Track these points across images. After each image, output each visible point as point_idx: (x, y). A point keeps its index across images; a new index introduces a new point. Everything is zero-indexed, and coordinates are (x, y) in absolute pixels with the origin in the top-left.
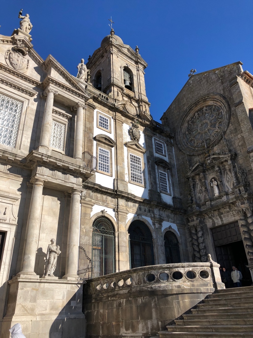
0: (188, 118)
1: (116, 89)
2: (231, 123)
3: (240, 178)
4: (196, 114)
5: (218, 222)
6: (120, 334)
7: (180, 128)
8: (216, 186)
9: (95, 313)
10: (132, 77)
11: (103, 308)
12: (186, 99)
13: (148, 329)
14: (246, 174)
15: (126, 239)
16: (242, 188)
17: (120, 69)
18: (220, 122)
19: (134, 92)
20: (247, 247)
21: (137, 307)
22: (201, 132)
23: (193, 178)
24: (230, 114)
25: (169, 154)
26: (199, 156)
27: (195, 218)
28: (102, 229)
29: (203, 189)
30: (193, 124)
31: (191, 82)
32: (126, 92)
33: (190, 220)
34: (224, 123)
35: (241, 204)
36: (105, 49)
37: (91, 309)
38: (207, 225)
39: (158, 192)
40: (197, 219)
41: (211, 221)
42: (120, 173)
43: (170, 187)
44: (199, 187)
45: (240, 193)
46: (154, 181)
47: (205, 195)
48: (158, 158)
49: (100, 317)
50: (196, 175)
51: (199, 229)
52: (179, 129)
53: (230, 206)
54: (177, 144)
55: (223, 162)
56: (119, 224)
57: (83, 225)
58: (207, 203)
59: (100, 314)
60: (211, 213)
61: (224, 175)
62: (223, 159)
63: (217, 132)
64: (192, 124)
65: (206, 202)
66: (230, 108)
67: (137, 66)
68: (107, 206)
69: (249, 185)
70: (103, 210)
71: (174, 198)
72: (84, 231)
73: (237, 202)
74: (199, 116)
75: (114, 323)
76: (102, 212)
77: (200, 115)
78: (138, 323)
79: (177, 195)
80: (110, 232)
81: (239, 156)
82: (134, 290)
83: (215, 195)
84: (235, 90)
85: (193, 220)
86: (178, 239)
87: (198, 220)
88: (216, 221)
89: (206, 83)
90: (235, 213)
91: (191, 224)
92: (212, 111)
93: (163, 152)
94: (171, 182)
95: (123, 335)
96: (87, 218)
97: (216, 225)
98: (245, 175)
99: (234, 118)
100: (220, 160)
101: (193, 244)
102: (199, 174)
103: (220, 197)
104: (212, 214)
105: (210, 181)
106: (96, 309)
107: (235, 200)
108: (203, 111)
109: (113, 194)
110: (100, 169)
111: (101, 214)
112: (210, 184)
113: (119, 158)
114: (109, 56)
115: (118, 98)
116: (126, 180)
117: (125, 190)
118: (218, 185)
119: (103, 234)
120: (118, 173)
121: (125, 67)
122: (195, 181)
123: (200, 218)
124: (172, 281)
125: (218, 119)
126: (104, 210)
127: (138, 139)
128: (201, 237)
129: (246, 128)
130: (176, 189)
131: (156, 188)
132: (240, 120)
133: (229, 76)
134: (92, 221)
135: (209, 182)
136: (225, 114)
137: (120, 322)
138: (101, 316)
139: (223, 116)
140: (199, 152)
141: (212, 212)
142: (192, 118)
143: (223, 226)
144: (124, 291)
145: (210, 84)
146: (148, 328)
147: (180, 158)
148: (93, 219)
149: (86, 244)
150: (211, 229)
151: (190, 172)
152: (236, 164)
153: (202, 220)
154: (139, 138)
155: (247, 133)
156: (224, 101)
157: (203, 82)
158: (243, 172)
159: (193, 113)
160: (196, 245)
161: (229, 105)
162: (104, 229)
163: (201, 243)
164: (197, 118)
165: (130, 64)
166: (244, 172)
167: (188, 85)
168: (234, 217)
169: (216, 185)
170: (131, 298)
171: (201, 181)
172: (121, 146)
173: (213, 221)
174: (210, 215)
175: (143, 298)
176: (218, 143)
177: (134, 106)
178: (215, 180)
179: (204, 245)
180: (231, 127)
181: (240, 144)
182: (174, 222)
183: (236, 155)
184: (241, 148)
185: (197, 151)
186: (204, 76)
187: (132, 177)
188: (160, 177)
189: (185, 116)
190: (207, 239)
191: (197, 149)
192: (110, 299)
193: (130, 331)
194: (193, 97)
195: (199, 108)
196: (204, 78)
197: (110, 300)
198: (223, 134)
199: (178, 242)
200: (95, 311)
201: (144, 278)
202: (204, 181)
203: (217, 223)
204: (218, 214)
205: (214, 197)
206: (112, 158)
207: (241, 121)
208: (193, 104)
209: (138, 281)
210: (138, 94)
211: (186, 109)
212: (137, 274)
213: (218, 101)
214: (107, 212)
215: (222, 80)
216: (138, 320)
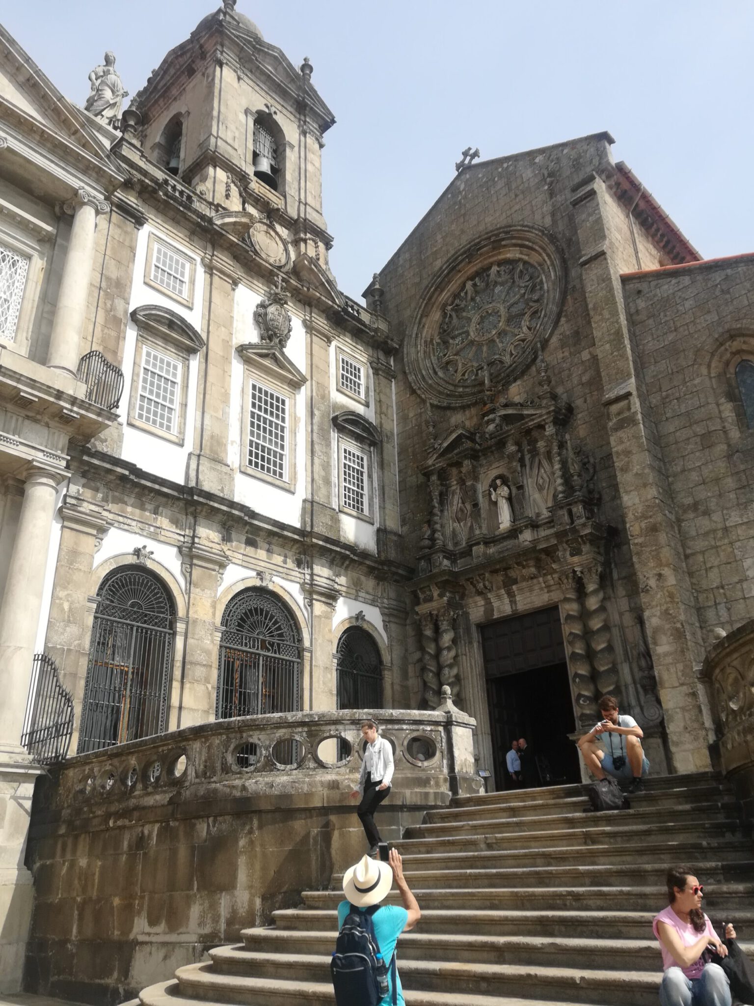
0: (445, 296)
1: (221, 175)
2: (566, 316)
3: (575, 478)
4: (469, 285)
5: (503, 607)
6: (131, 937)
7: (420, 323)
8: (504, 501)
9: (64, 870)
10: (281, 149)
11: (90, 854)
12: (444, 238)
13: (217, 922)
14: (594, 467)
15: (212, 642)
16: (578, 509)
17: (242, 117)
18: (536, 312)
19: (285, 197)
20: (577, 680)
21: (193, 848)
22: (476, 339)
23: (443, 475)
24: (566, 287)
25: (380, 401)
26: (464, 411)
27: (436, 593)
28: (133, 605)
29: (468, 506)
30: (457, 316)
31: (462, 187)
32: (256, 191)
33: (421, 596)
34: (545, 316)
35: (572, 555)
36: (201, 47)
37: (52, 856)
38: (468, 613)
39: (334, 510)
40: (441, 596)
41: (483, 603)
42: (212, 437)
43: (371, 499)
44: (456, 501)
45: (572, 522)
46: (323, 473)
47: (471, 527)
48: (343, 406)
49: (76, 882)
50: (451, 465)
51: (444, 626)
52: (416, 328)
53: (538, 560)
54: (405, 373)
55: (532, 429)
56: (192, 595)
57: (65, 588)
58: (474, 548)
59: (77, 871)
60: (484, 579)
61: (531, 468)
62: (533, 420)
63: (523, 341)
64: (454, 314)
65: (471, 546)
66: (566, 270)
67: (302, 118)
68: (154, 537)
69: (600, 499)
70: (140, 546)
71: (382, 533)
72: (66, 606)
73: (560, 548)
74: (477, 293)
75: (116, 901)
76: (137, 552)
77: (478, 288)
78: (189, 901)
79: (393, 524)
80: (157, 617)
81: (580, 416)
82: (187, 794)
83: (502, 526)
84: (584, 216)
85: (430, 599)
86: (383, 652)
87: (445, 598)
88: (496, 604)
89: (504, 192)
90: (552, 582)
91: (423, 609)
92: (516, 277)
93: (359, 392)
94: (375, 484)
95: (141, 938)
96: (80, 567)
97: (496, 615)
98: (591, 471)
99: (576, 299)
100: (523, 424)
101: (423, 669)
102: (458, 464)
103: (513, 533)
104: (487, 583)
105: (490, 486)
106: (69, 856)
107: (554, 541)
108: (488, 276)
109: (178, 499)
110: (141, 416)
111: (131, 560)
112: (490, 494)
113: (213, 392)
114: (210, 70)
115: (226, 204)
116: (229, 463)
117: (222, 490)
118: (510, 499)
119: (134, 623)
120: (205, 437)
121: (260, 113)
122: (446, 485)
123: (450, 592)
124: (315, 769)
125: (531, 304)
126: (145, 547)
127: (280, 341)
128: (449, 649)
129: (605, 329)
130: (389, 506)
131: (329, 497)
132: (590, 306)
133: (571, 173)
134: (99, 577)
135: (487, 488)
136: (551, 288)
137: (135, 899)
138: (80, 879)
139: (546, 294)
140: (466, 401)
141: (487, 575)
142: (456, 296)
143: (516, 619)
144: (158, 797)
145: (516, 196)
146: (219, 916)
147: (411, 415)
148: (103, 573)
149: (69, 650)
150: (481, 627)
151: (435, 456)
152: (567, 437)
153: (457, 598)
154: (287, 337)
155: (608, 345)
156: (551, 249)
157: (499, 187)
158: (586, 460)
159: (459, 282)
160: (431, 671)
161: (564, 261)
162: (140, 607)
163: (447, 666)
164: (469, 298)
165: (280, 108)
166: (589, 462)
167: (453, 196)
168: (548, 592)
169: (506, 498)
170: (176, 820)
171: (464, 484)
172: (221, 353)
173: (488, 602)
174: (481, 585)
175: (214, 822)
176: (523, 373)
177: (277, 239)
178: (505, 482)
179: (455, 671)
180: (565, 327)
181: (585, 379)
182: (373, 603)
183: (570, 409)
184: (587, 391)
185: (461, 396)
186: (500, 170)
187: (251, 455)
188: (345, 464)
189: (436, 290)
190: (466, 655)
191: (461, 390)
192: (111, 824)
193: (162, 927)
194: (463, 232)
195: (479, 266)
196: (500, 177)
197: (113, 829)
198: (539, 345)
199: (380, 662)
200: (64, 862)
201: (223, 757)
202: (473, 485)
203: (499, 611)
204: (503, 581)
205: (497, 533)
206: (187, 387)
207: (595, 308)
208: (462, 255)
209: (205, 766)
210: (297, 203)
211: (441, 268)
212: (205, 743)
213: (534, 246)
214: (152, 553)
215: (551, 184)
216: (191, 893)
